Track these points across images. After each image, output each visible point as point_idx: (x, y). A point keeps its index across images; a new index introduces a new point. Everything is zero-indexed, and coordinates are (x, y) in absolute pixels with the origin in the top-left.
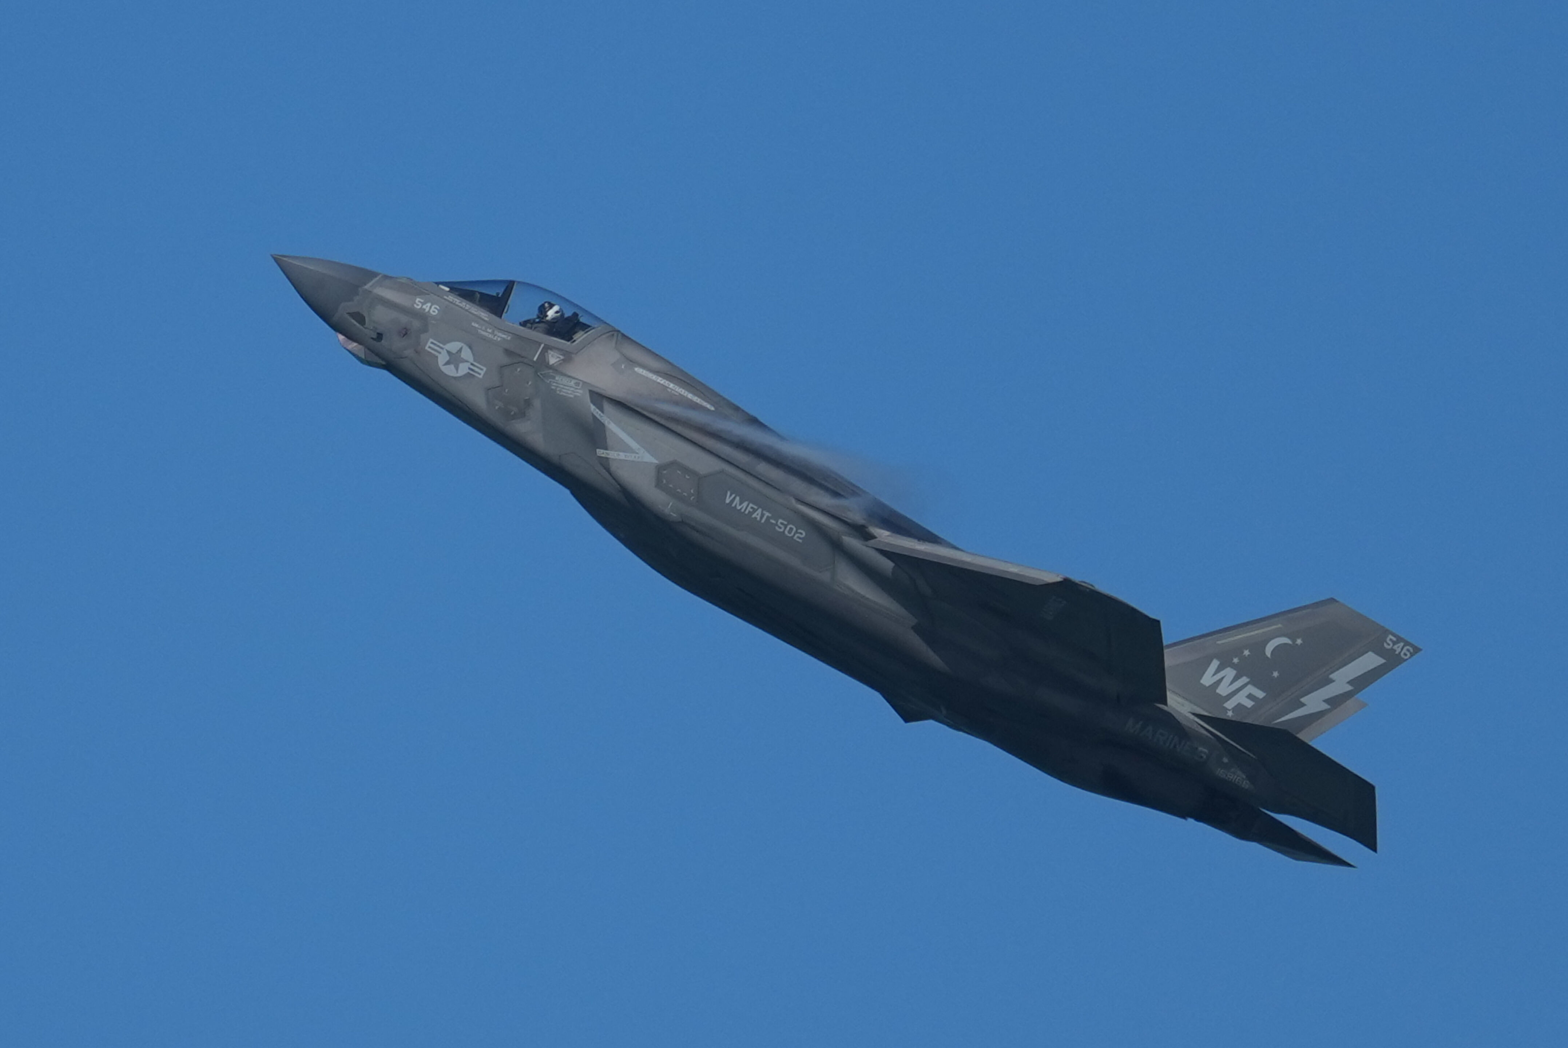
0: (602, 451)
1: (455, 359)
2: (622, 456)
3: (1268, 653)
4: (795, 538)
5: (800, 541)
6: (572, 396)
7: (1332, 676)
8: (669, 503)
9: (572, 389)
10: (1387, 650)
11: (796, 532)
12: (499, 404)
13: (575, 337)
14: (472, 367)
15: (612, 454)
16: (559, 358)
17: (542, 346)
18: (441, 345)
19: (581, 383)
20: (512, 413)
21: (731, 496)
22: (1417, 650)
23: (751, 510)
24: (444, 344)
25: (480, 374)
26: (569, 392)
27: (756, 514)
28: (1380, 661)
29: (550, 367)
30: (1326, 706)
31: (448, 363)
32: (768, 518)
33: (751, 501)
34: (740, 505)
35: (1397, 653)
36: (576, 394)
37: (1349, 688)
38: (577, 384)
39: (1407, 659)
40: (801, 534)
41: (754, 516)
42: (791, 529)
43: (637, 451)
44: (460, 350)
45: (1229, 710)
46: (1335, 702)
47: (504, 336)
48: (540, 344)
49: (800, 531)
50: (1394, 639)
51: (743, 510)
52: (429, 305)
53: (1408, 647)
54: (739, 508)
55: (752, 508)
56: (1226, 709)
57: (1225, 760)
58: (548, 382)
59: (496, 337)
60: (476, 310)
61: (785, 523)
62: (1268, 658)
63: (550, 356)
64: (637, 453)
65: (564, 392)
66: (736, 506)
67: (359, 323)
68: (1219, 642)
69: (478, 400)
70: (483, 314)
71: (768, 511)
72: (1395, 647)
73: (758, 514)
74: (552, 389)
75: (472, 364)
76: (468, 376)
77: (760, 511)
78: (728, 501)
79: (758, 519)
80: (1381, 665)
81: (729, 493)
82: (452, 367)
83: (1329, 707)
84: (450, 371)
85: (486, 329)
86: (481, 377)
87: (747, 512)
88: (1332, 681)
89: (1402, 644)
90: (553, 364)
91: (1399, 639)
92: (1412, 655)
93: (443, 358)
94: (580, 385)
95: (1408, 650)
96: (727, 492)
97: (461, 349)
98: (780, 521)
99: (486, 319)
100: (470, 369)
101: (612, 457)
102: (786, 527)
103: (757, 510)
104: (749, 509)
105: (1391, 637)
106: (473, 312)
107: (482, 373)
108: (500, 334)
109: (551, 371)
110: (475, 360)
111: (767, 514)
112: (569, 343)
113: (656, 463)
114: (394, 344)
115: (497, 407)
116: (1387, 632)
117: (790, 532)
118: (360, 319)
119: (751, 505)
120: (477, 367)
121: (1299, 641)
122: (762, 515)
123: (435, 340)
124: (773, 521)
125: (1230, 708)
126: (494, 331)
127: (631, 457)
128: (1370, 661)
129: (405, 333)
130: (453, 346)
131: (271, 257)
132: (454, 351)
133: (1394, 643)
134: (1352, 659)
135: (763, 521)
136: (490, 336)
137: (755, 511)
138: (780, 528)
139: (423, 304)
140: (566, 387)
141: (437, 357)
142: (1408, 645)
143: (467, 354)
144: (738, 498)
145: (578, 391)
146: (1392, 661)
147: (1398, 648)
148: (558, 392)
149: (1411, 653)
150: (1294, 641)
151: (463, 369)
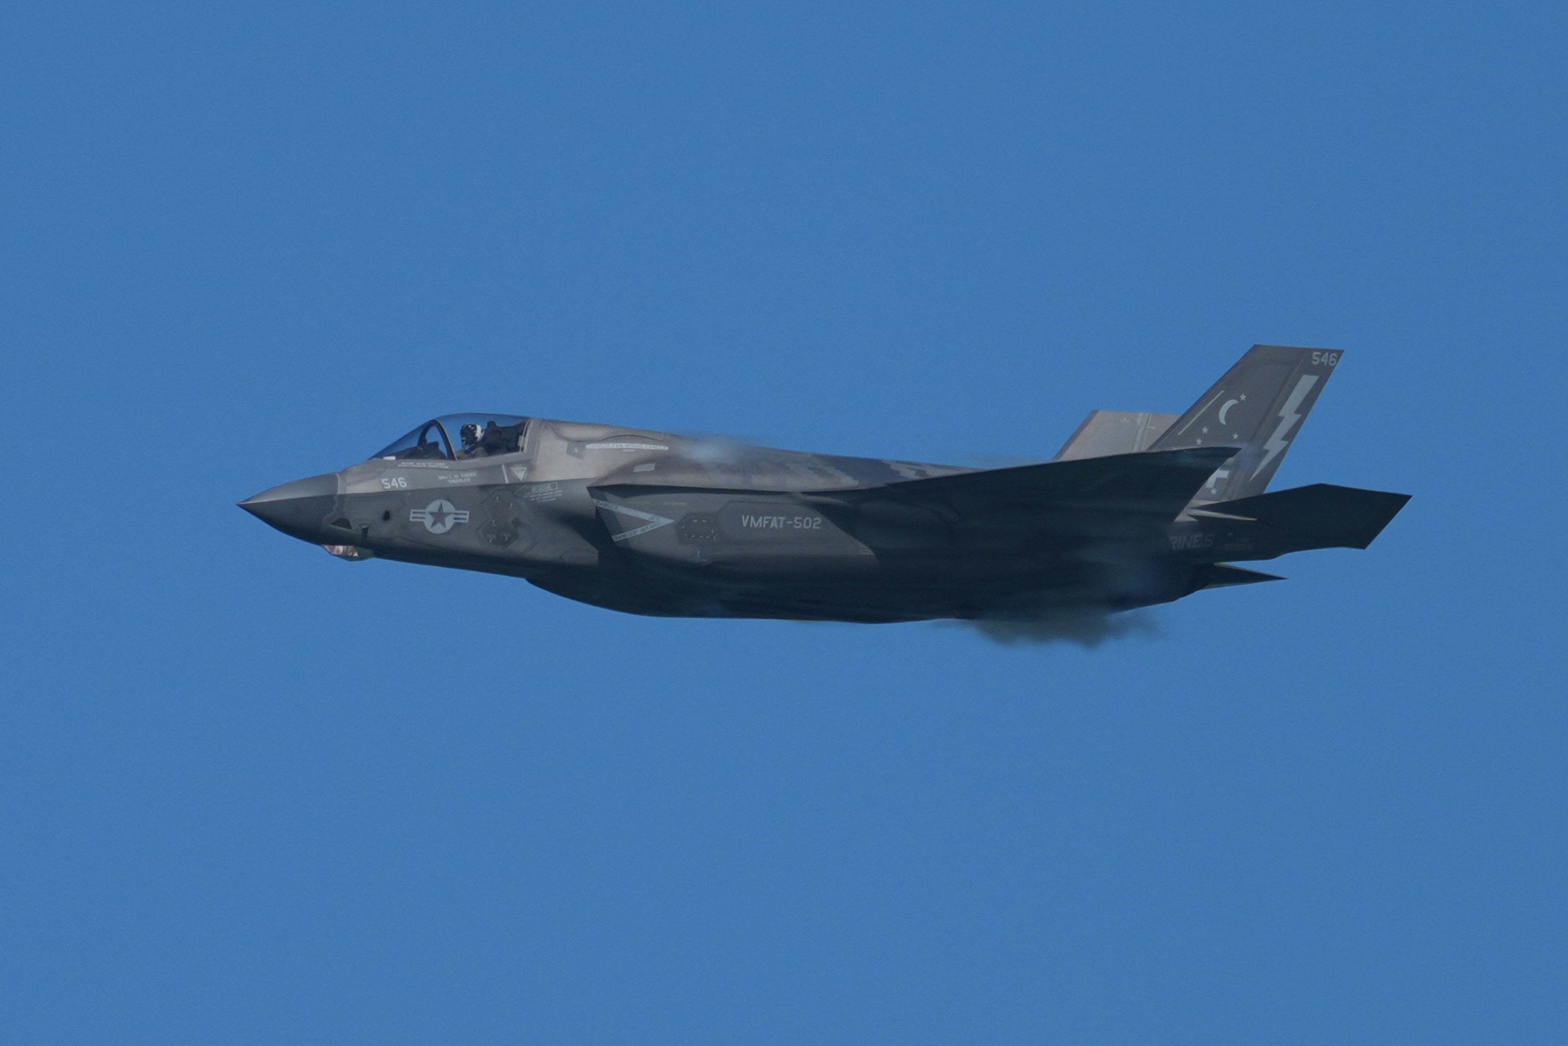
0: (618, 536)
1: (439, 517)
2: (639, 531)
3: (1222, 420)
4: (814, 527)
5: (818, 528)
6: (554, 499)
7: (1281, 414)
8: (697, 553)
9: (552, 493)
10: (1318, 365)
11: (813, 522)
12: (492, 537)
13: (520, 444)
14: (457, 516)
15: (629, 534)
16: (524, 470)
17: (503, 467)
18: (422, 511)
19: (556, 483)
20: (506, 539)
21: (745, 519)
22: (1340, 353)
23: (767, 522)
24: (425, 508)
25: (465, 519)
26: (551, 497)
27: (772, 523)
28: (1314, 379)
29: (522, 484)
30: (1285, 443)
31: (434, 524)
32: (785, 522)
33: (764, 514)
34: (756, 523)
35: (1325, 364)
36: (556, 496)
37: (1298, 416)
38: (553, 486)
39: (1335, 366)
40: (817, 521)
41: (771, 526)
42: (808, 521)
43: (651, 520)
44: (441, 507)
45: (1212, 489)
46: (1290, 436)
47: (471, 475)
48: (500, 466)
49: (815, 519)
50: (1319, 353)
51: (760, 526)
52: (394, 480)
53: (1334, 354)
54: (756, 526)
55: (767, 520)
56: (1209, 490)
57: (1230, 534)
58: (526, 497)
59: (465, 480)
60: (432, 464)
61: (801, 518)
62: (1223, 425)
63: (515, 472)
64: (652, 522)
65: (545, 499)
66: (753, 525)
67: (344, 526)
68: (1179, 434)
69: (474, 543)
70: (439, 464)
71: (782, 516)
72: (1322, 360)
73: (774, 523)
74: (533, 501)
75: (456, 514)
76: (457, 526)
77: (775, 520)
78: (745, 524)
79: (776, 527)
80: (1317, 381)
81: (743, 517)
82: (439, 525)
83: (1287, 443)
84: (439, 529)
85: (453, 476)
86: (467, 521)
87: (764, 526)
88: (1282, 418)
89: (1327, 354)
90: (523, 479)
91: (1323, 351)
92: (1338, 360)
93: (428, 521)
94: (557, 485)
95: (1334, 357)
96: (741, 517)
97: (441, 505)
98: (796, 518)
99: (447, 467)
100: (456, 519)
101: (630, 536)
102: (802, 521)
103: (772, 518)
104: (765, 522)
105: (1316, 353)
106: (432, 466)
107: (467, 517)
108: (467, 475)
109: (525, 485)
110: (456, 509)
111: (782, 518)
112: (520, 452)
113: (673, 523)
114: (382, 531)
115: (491, 541)
116: (1310, 351)
117: (807, 524)
118: (345, 523)
119: (766, 518)
120: (462, 514)
121: (1243, 397)
122: (779, 521)
123: (414, 509)
124: (789, 522)
125: (1211, 486)
126: (460, 476)
127: (649, 528)
128: (1307, 382)
129: (387, 516)
130: (433, 507)
131: (237, 507)
132: (436, 510)
133: (1320, 357)
134: (1292, 388)
135: (781, 526)
136: (460, 481)
137: (770, 521)
138: (798, 525)
139: (390, 482)
140: (545, 494)
141: (423, 523)
142: (1333, 353)
143: (448, 507)
144: (752, 518)
145: (557, 492)
146: (1324, 373)
147: (1324, 360)
148: (539, 501)
149: (1336, 358)
150: (1238, 399)
151: (449, 522)
